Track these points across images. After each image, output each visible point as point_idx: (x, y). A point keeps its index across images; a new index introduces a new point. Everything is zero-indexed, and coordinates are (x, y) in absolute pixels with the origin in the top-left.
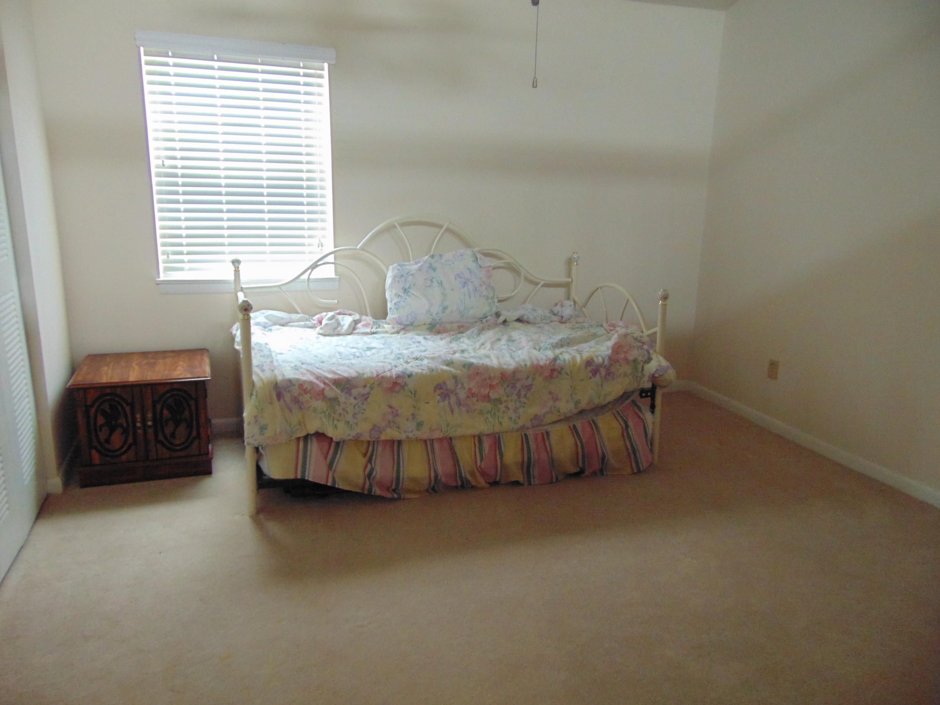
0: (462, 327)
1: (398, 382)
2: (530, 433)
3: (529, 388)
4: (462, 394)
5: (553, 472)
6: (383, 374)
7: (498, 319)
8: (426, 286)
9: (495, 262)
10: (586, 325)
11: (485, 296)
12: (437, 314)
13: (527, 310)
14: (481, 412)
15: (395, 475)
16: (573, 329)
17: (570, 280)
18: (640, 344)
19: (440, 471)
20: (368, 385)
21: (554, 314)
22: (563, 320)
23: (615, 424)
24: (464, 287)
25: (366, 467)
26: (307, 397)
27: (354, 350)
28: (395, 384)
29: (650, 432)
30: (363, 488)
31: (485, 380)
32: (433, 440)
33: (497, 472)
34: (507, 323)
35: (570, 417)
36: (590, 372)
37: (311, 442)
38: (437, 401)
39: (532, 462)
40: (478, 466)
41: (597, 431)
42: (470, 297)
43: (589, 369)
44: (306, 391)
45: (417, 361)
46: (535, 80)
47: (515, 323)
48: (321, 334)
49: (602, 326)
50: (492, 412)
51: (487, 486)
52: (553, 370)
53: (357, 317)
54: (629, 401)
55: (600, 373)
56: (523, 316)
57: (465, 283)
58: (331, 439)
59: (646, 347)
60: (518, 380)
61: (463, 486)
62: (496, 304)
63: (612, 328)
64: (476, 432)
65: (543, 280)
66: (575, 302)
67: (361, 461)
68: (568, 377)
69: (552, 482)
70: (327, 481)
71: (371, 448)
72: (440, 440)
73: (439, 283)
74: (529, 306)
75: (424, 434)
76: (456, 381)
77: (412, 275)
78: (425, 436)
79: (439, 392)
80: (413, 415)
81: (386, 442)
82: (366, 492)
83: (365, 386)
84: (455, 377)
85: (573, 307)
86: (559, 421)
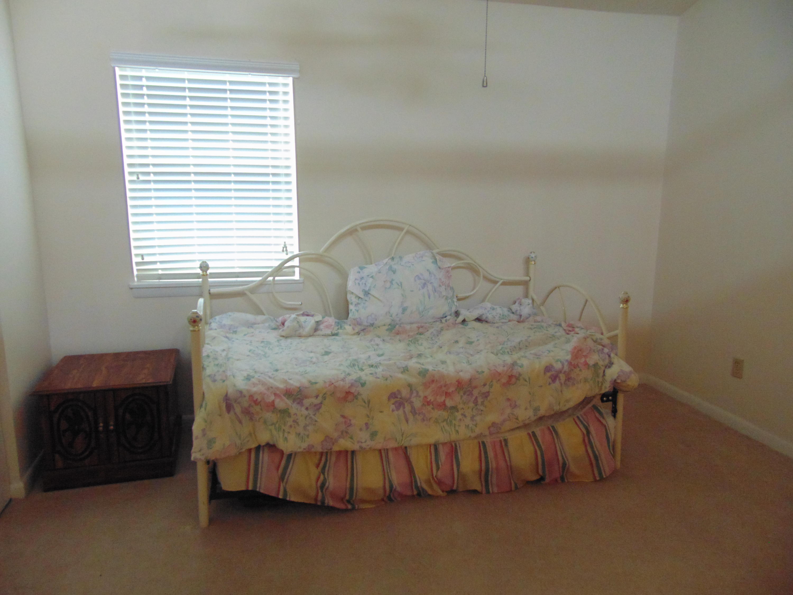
0: (422, 327)
1: (351, 392)
2: (488, 441)
3: (486, 395)
4: (417, 403)
5: (511, 480)
6: (337, 383)
7: (458, 318)
8: (386, 288)
9: (454, 263)
10: (544, 324)
11: (444, 296)
12: (397, 315)
13: (486, 309)
14: (436, 421)
15: (348, 486)
16: (531, 329)
17: (528, 278)
18: (600, 347)
19: (395, 482)
20: (321, 395)
21: (513, 313)
22: (522, 319)
23: (576, 431)
24: (423, 287)
25: (318, 478)
26: (257, 408)
27: (312, 355)
28: (348, 393)
29: (612, 437)
30: (316, 499)
31: (441, 387)
32: (387, 449)
33: (454, 481)
34: (466, 323)
35: (528, 424)
36: (550, 377)
37: (263, 453)
38: (391, 409)
39: (490, 470)
40: (434, 476)
41: (557, 439)
42: (429, 297)
43: (549, 374)
44: (256, 402)
45: (372, 368)
46: (485, 79)
47: (474, 322)
48: (283, 336)
49: (560, 325)
50: (449, 420)
51: (445, 494)
52: (511, 377)
53: (318, 318)
54: (590, 405)
55: (560, 379)
56: (481, 316)
57: (425, 284)
58: (282, 452)
59: (606, 350)
60: (475, 387)
61: (419, 494)
62: (455, 303)
63: (570, 329)
64: (432, 441)
65: (502, 279)
66: (533, 300)
67: (315, 472)
68: (526, 383)
69: (511, 491)
70: (278, 494)
71: (323, 459)
72: (396, 449)
73: (398, 284)
74: (488, 305)
75: (379, 443)
76: (411, 390)
77: (372, 277)
78: (379, 446)
79: (393, 401)
80: (367, 424)
81: (339, 453)
82: (319, 503)
83: (317, 397)
84: (410, 386)
85: (531, 305)
86: (518, 428)
